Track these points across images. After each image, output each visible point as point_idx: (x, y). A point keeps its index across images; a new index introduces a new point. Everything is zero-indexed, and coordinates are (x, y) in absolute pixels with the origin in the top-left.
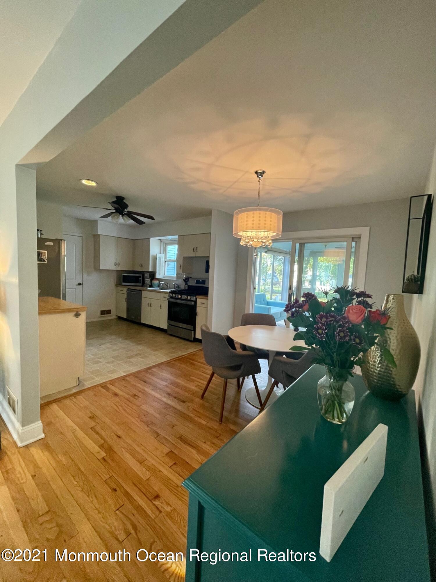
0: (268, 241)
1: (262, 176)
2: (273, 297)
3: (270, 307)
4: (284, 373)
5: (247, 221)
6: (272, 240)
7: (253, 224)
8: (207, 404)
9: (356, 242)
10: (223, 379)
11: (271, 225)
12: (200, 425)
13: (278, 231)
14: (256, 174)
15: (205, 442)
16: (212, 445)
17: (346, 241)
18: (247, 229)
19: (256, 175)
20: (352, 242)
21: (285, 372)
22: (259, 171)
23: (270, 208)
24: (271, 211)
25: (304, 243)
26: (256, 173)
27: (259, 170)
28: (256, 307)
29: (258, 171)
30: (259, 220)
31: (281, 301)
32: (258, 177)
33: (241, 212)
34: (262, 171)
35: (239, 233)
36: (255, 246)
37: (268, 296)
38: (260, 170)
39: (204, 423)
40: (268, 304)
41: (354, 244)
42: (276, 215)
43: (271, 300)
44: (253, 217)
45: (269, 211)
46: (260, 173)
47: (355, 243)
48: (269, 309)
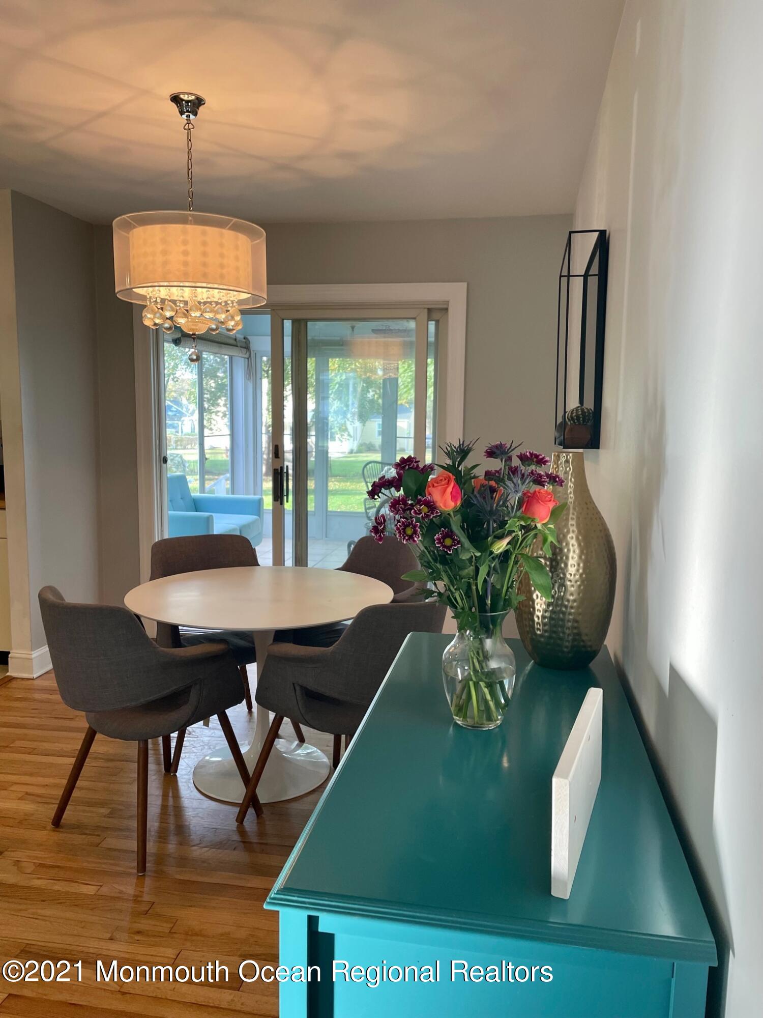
0: (233, 318)
1: (196, 115)
2: (208, 485)
3: (212, 516)
4: (298, 688)
5: (165, 252)
6: (243, 312)
7: (186, 264)
8: (78, 839)
9: (437, 322)
10: (135, 743)
11: (237, 269)
12: (76, 902)
13: (256, 285)
14: (174, 105)
15: (111, 939)
16: (137, 937)
17: (414, 318)
18: (167, 279)
19: (174, 108)
20: (428, 321)
21: (301, 687)
22: (186, 97)
23: (235, 220)
24: (235, 228)
25: (306, 321)
26: (176, 99)
27: (184, 93)
28: (173, 519)
29: (182, 96)
30: (205, 254)
31: (233, 493)
32: (182, 113)
33: (144, 222)
34: (193, 97)
35: (134, 290)
36: (191, 330)
37: (193, 483)
38: (189, 94)
39: (90, 890)
40: (196, 505)
41: (432, 326)
42: (249, 240)
43: (204, 492)
44: (185, 242)
45: (230, 229)
46: (187, 102)
47: (434, 322)
48: (208, 521)
